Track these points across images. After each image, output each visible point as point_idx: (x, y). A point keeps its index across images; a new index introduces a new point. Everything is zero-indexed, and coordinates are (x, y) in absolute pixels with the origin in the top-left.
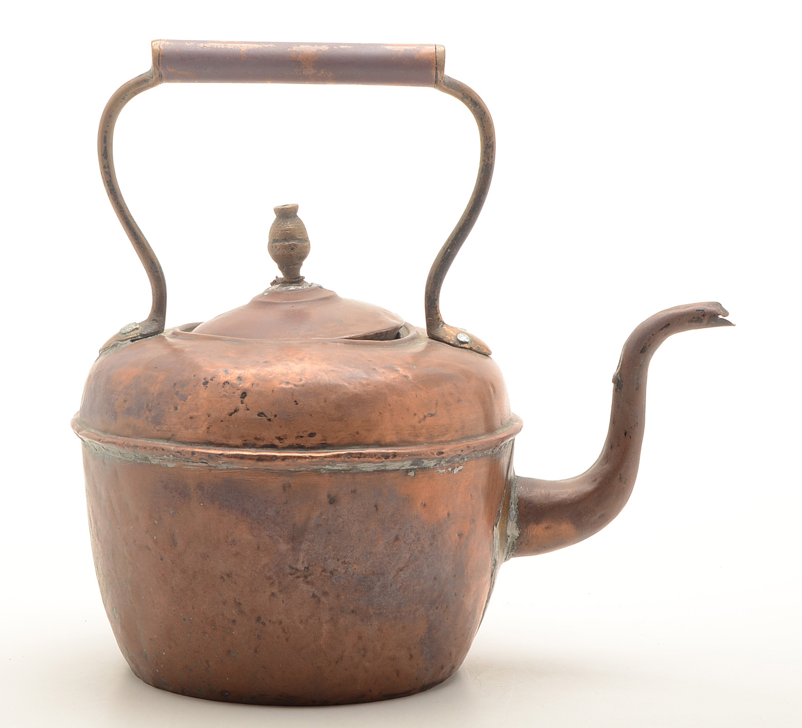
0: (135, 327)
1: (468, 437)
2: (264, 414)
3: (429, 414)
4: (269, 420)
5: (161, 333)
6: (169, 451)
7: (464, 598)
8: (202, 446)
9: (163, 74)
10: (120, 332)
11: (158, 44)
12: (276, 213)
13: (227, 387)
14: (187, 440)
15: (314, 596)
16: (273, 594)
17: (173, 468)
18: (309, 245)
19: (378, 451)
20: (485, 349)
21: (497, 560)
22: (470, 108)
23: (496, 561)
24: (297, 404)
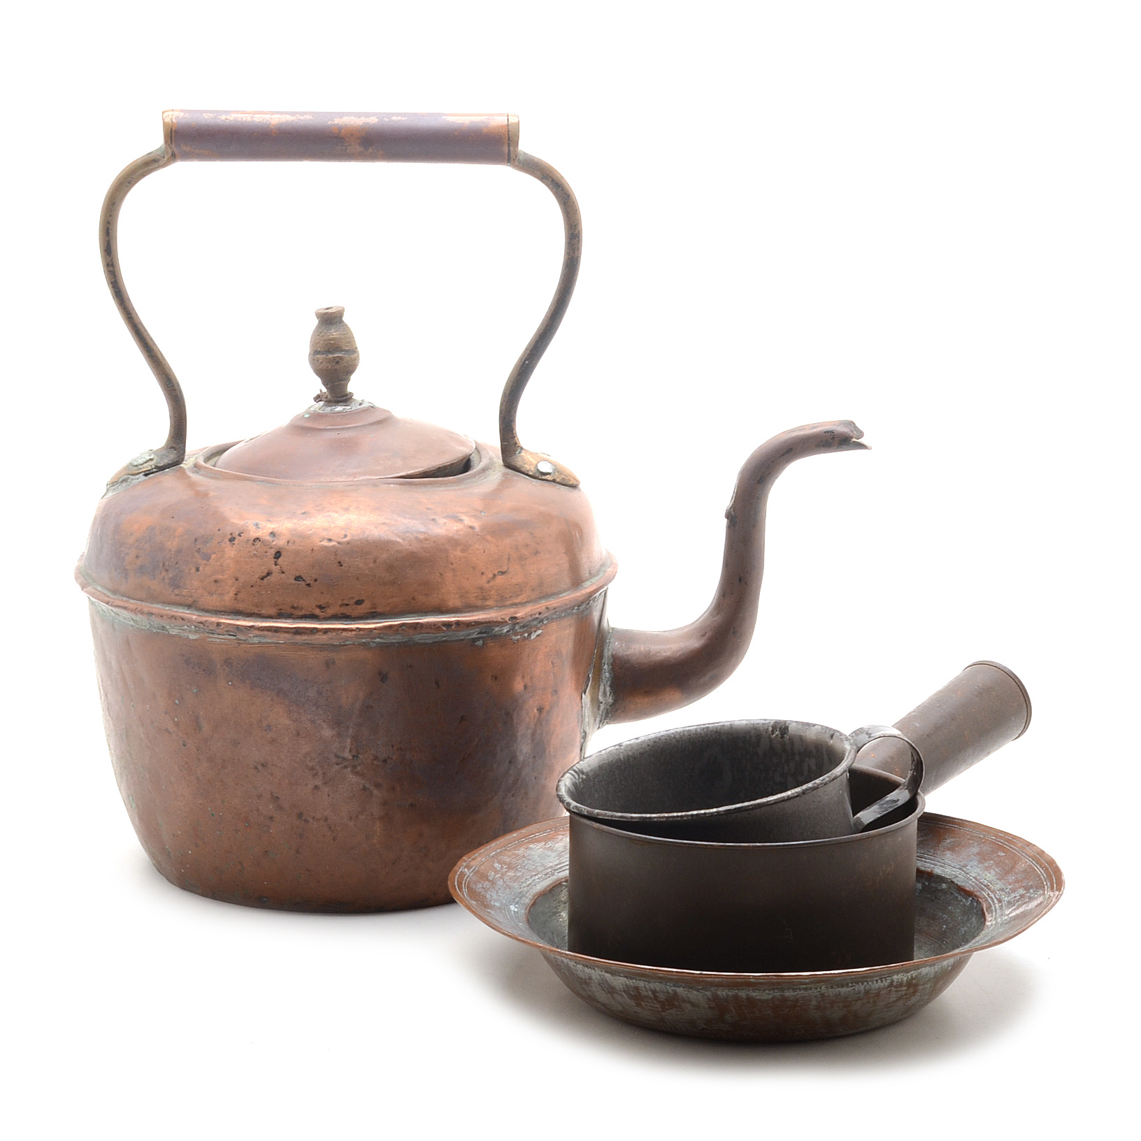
0: (148, 458)
1: (547, 596)
2: (302, 578)
3: (499, 572)
4: (309, 585)
5: (181, 464)
6: (190, 621)
7: (547, 780)
8: (229, 615)
9: (176, 152)
10: (131, 464)
11: (170, 117)
12: (318, 318)
13: (258, 544)
14: (211, 608)
15: (364, 789)
16: (316, 787)
17: (196, 640)
18: (358, 356)
19: (438, 620)
20: (571, 479)
21: (587, 732)
22: (552, 190)
23: (585, 733)
24: (341, 566)
